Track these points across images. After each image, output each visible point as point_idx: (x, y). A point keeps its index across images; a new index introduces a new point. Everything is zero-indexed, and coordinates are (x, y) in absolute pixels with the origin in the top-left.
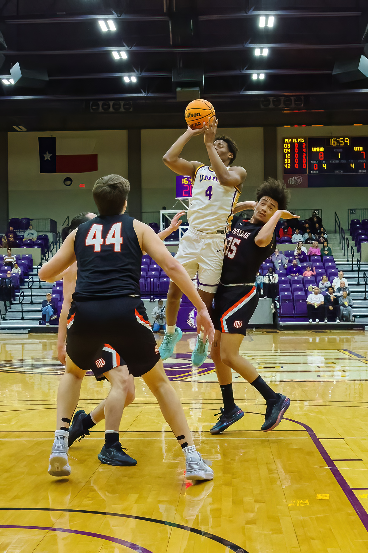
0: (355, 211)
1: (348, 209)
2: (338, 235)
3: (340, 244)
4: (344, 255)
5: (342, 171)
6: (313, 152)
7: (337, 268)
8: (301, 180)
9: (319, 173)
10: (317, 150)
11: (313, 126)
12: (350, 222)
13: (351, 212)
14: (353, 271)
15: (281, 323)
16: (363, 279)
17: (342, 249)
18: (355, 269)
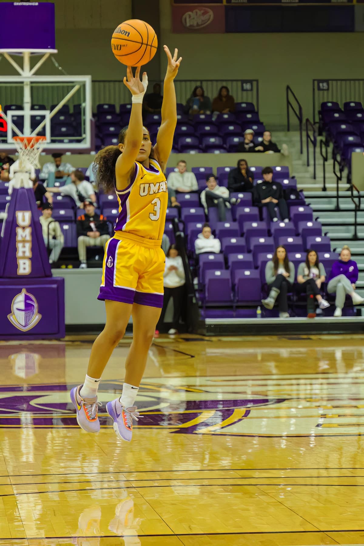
0: (327, 85)
1: (314, 80)
2: (295, 136)
3: (302, 152)
4: (315, 178)
7: (309, 205)
12: (318, 108)
13: (319, 87)
14: (337, 209)
15: (209, 321)
17: (308, 165)
18: (342, 206)
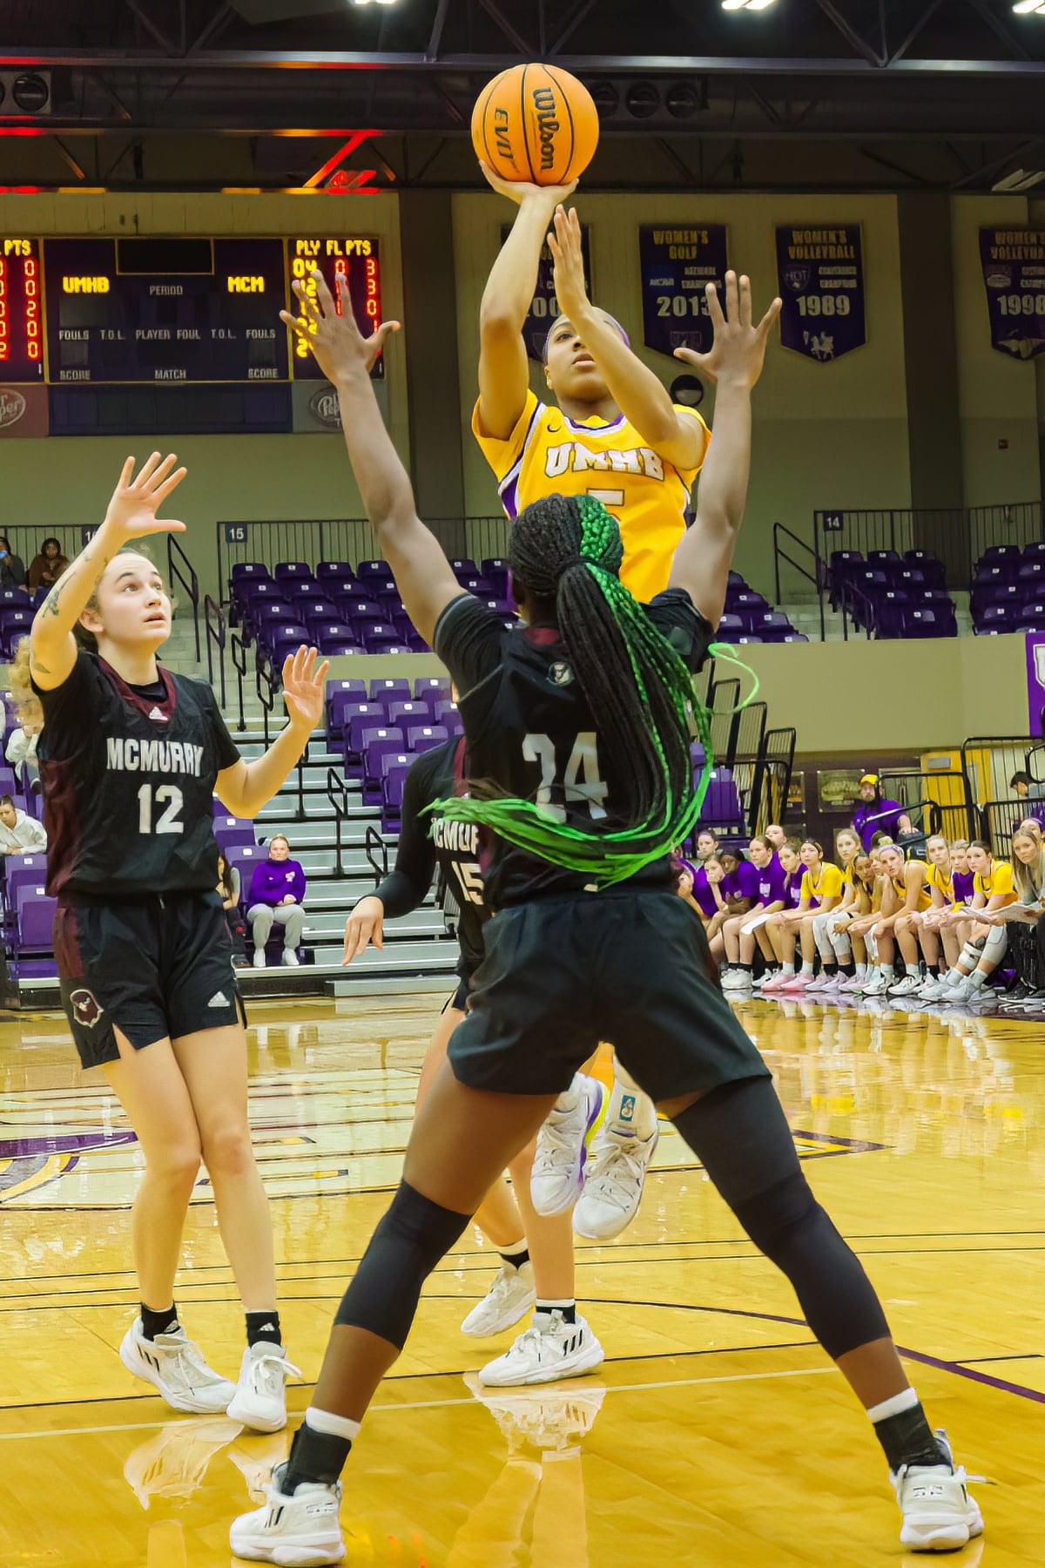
0: (245, 532)
1: (219, 524)
5: (183, 374)
6: (69, 295)
8: (19, 406)
9: (93, 378)
10: (81, 288)
11: (62, 190)
12: (227, 575)
13: (229, 539)
15: (25, 983)
16: (326, 796)
